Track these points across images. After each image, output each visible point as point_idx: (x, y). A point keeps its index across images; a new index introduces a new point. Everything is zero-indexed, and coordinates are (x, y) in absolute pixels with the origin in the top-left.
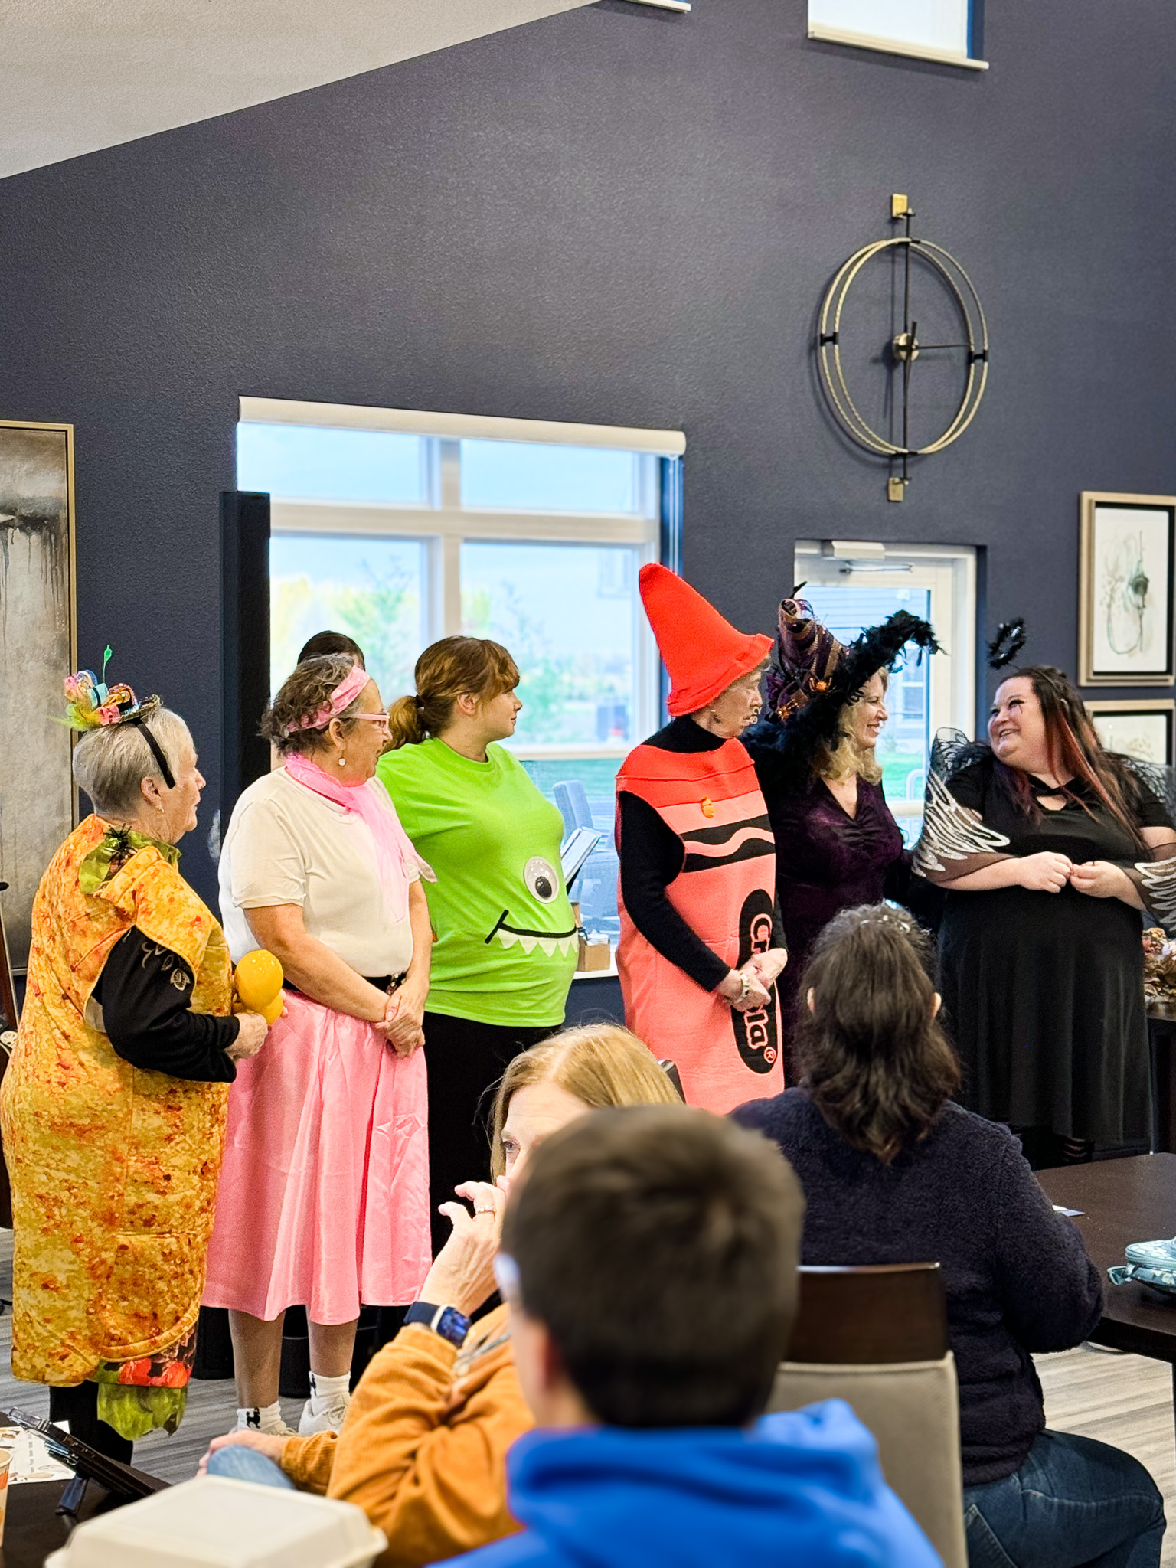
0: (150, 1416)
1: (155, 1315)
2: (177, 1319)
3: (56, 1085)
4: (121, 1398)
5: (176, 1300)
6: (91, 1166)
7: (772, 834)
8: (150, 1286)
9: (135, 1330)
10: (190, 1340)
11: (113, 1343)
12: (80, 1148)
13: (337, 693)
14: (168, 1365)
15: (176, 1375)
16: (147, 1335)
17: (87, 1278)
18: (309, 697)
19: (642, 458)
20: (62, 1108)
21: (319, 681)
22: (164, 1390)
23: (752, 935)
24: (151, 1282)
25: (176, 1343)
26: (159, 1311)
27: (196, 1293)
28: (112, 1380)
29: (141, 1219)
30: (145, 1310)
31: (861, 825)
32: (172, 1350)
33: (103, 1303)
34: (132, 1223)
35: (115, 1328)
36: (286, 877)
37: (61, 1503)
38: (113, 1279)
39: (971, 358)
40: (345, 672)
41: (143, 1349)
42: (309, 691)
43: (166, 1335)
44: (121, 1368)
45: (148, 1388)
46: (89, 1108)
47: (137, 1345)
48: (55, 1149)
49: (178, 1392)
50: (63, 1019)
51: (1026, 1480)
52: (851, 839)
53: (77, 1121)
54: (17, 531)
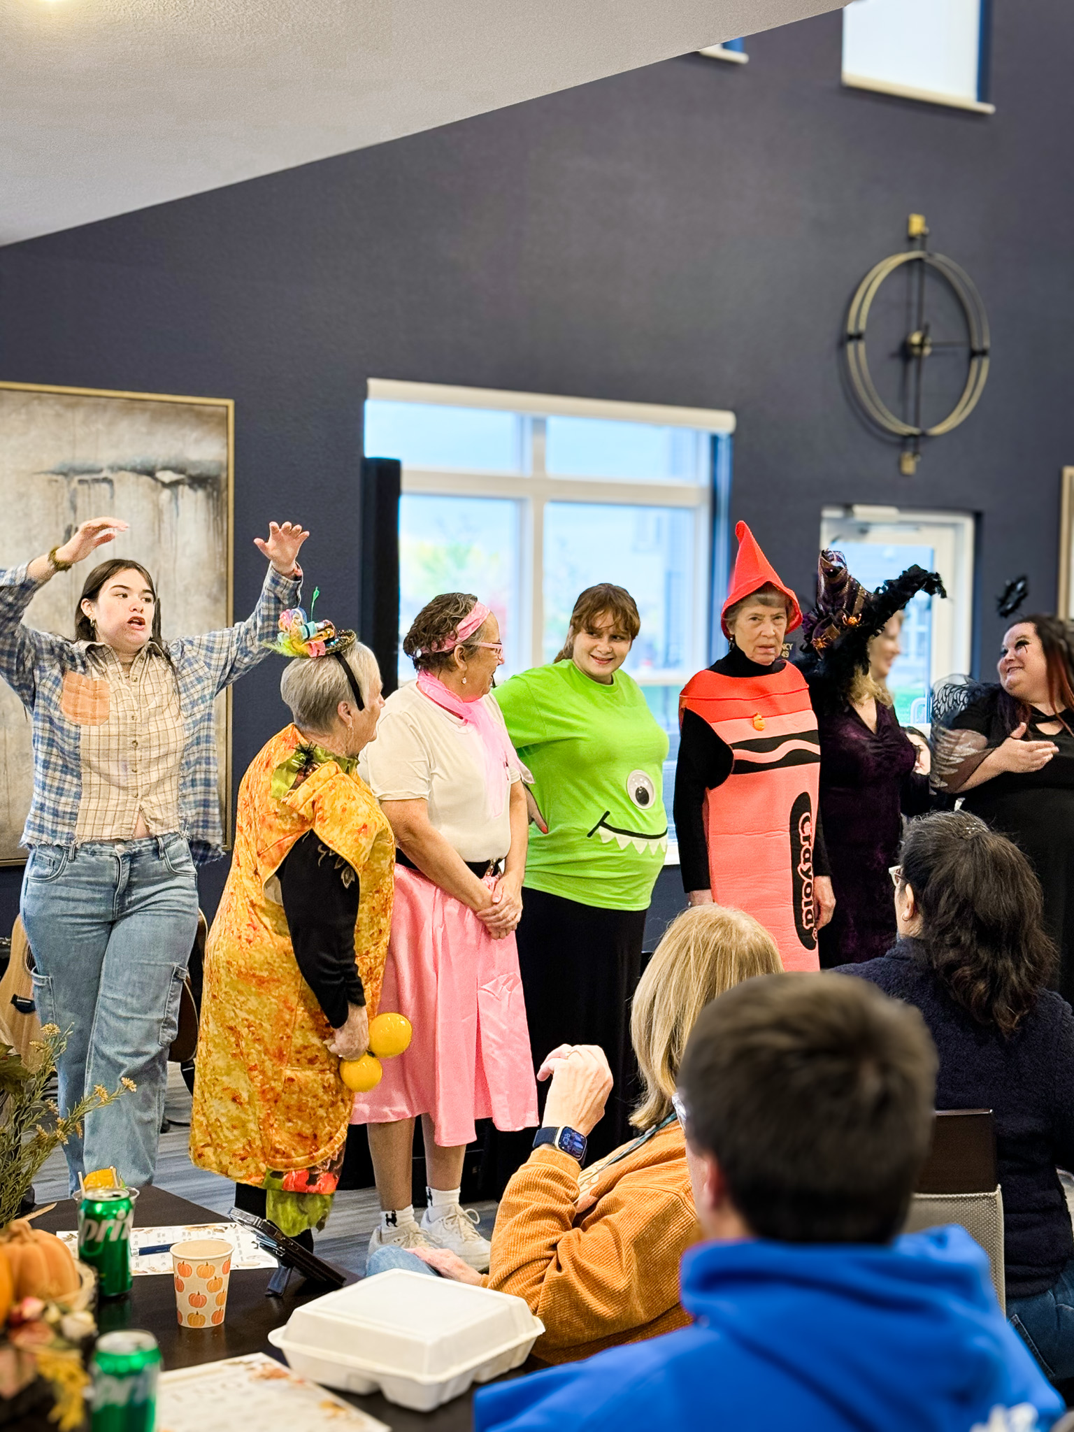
0: (306, 1218)
1: (315, 1136)
2: (331, 1138)
3: (245, 941)
4: (284, 1202)
5: (331, 1123)
6: (266, 1011)
7: (819, 747)
8: (312, 1113)
9: (298, 1147)
10: (339, 1156)
11: (278, 1156)
12: (259, 995)
13: (462, 624)
14: (321, 1176)
15: (326, 1184)
16: (308, 1152)
17: (259, 1100)
18: (439, 627)
19: (697, 434)
20: (248, 961)
21: (448, 614)
22: (318, 1197)
23: (800, 830)
24: (313, 1109)
25: (329, 1158)
26: (318, 1134)
27: (345, 1117)
28: (277, 1187)
29: (305, 1058)
30: (307, 1131)
31: (882, 740)
32: (326, 1164)
33: (271, 1122)
34: (298, 1060)
35: (280, 1143)
36: (418, 777)
37: (269, 1287)
38: (280, 1104)
39: (973, 354)
40: (470, 608)
41: (303, 1163)
42: (439, 622)
43: (321, 1151)
44: (285, 1177)
45: (305, 1194)
46: (269, 963)
47: (299, 1159)
48: (240, 992)
49: (327, 1198)
50: (252, 891)
51: (1059, 1297)
52: (876, 751)
53: (258, 973)
54: (186, 488)
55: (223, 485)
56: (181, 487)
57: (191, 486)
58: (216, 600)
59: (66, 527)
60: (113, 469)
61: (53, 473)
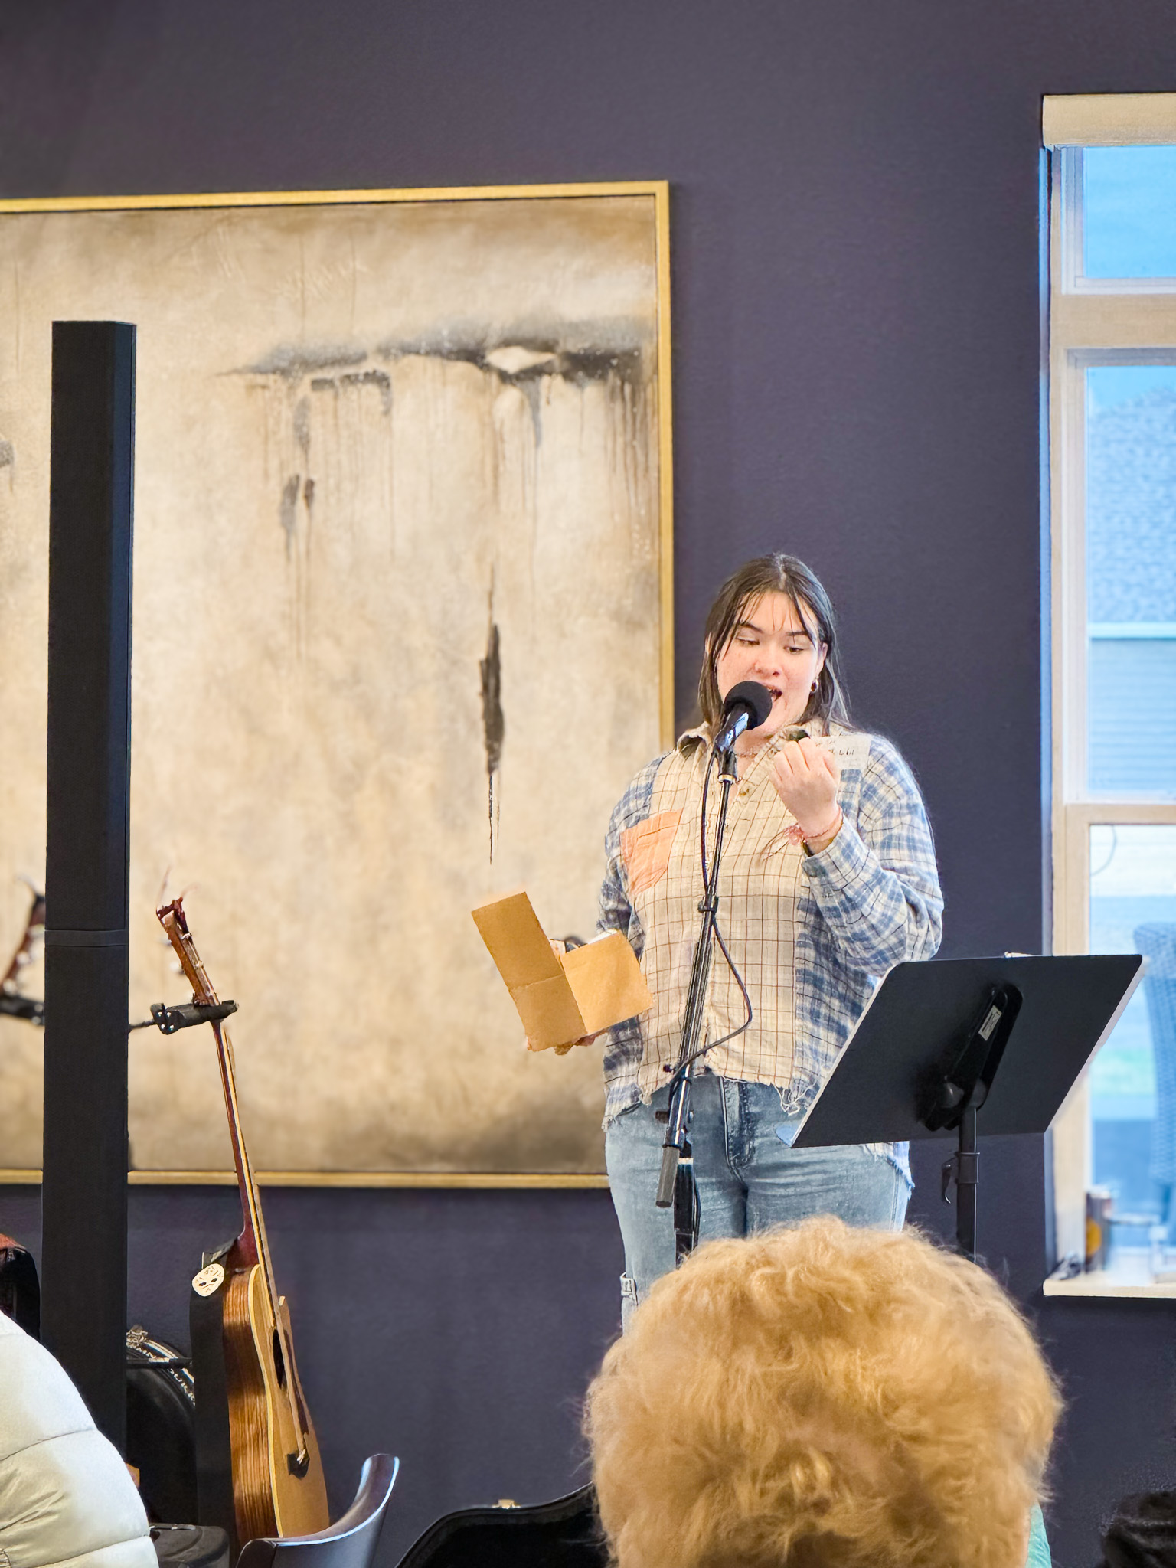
54: (559, 380)
55: (647, 368)
56: (545, 380)
57: (567, 376)
58: (632, 625)
59: (286, 482)
60: (385, 352)
61: (258, 370)
